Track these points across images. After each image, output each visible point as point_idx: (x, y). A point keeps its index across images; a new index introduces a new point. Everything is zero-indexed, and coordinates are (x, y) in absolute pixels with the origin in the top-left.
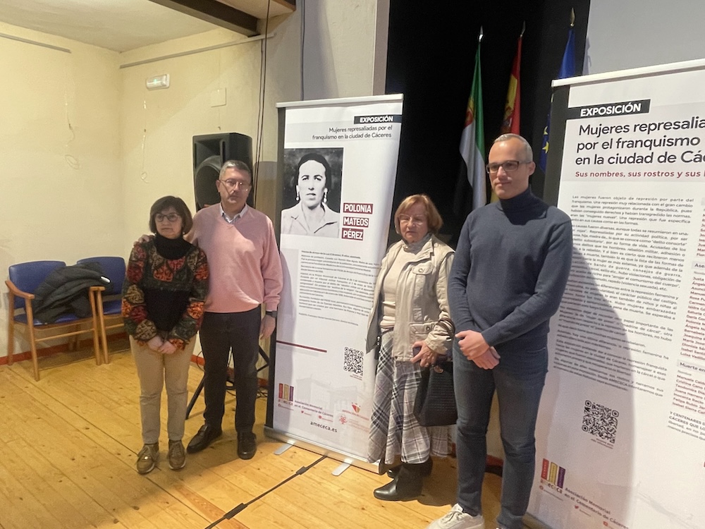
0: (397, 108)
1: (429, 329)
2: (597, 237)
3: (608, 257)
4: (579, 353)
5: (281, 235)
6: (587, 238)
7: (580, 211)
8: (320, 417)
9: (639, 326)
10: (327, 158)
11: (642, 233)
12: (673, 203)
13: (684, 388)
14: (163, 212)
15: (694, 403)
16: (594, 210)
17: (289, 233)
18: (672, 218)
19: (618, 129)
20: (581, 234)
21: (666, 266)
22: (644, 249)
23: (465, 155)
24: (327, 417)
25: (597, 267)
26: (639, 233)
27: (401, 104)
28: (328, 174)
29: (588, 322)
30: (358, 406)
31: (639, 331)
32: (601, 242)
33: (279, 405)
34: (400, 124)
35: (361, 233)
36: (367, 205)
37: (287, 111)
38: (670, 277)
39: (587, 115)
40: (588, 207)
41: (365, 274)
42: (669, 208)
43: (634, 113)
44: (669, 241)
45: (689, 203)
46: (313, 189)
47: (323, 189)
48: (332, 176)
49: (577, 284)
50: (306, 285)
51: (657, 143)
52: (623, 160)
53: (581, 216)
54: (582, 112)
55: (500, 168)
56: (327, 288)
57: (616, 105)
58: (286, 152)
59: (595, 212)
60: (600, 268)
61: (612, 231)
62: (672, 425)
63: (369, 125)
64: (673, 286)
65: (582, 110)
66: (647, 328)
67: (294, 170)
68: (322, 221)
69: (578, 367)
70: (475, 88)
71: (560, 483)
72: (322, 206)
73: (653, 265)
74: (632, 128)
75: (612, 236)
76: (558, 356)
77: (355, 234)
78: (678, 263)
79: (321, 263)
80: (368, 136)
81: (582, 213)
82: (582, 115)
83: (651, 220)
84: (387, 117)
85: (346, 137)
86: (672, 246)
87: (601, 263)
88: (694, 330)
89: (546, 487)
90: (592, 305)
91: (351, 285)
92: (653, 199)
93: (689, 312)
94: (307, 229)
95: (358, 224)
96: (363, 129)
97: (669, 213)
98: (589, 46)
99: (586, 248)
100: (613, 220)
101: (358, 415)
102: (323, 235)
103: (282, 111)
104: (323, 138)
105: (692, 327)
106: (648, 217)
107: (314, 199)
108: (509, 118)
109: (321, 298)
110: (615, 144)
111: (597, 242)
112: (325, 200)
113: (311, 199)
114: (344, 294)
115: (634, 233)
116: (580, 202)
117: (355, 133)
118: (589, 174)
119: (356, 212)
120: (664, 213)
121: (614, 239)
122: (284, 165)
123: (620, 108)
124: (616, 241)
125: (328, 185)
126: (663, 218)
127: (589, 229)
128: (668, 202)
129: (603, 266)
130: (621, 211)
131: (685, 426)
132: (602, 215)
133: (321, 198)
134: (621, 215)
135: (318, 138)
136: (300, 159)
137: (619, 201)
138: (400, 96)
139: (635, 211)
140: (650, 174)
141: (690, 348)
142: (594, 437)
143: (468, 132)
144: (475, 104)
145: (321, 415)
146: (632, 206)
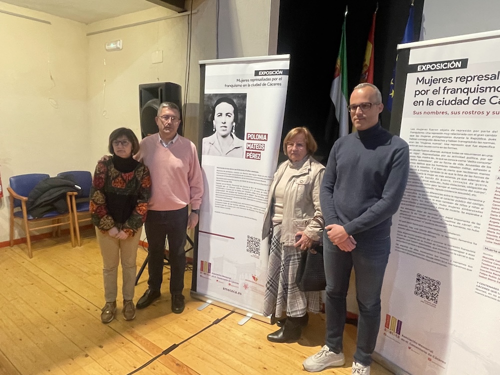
0: (286, 65)
1: (307, 223)
2: (427, 158)
3: (435, 172)
4: (413, 240)
5: (202, 156)
6: (420, 159)
7: (416, 139)
8: (230, 284)
9: (456, 221)
10: (235, 101)
11: (460, 155)
12: (483, 133)
13: (488, 265)
14: (119, 139)
15: (494, 276)
16: (426, 138)
17: (208, 153)
18: (482, 145)
19: (444, 80)
20: (416, 156)
21: (476, 179)
22: (462, 167)
23: (334, 99)
24: (234, 284)
25: (427, 179)
26: (458, 155)
27: (289, 61)
28: (236, 112)
29: (420, 218)
30: (256, 277)
31: (456, 224)
32: (430, 161)
33: (201, 276)
34: (288, 76)
35: (259, 155)
36: (264, 134)
37: (207, 67)
38: (479, 187)
39: (422, 70)
40: (421, 136)
41: (262, 184)
42: (480, 137)
43: (457, 68)
44: (479, 161)
45: (494, 134)
46: (225, 123)
47: (232, 123)
48: (239, 114)
49: (413, 191)
50: (220, 192)
51: (472, 90)
52: (447, 103)
53: (417, 143)
54: (419, 68)
55: (358, 108)
56: (235, 194)
57: (443, 62)
58: (206, 97)
59: (427, 140)
60: (430, 180)
61: (438, 154)
62: (478, 291)
63: (265, 77)
64: (481, 193)
65: (419, 66)
66: (462, 222)
67: (212, 110)
68: (231, 146)
69: (413, 250)
70: (342, 51)
71: (399, 331)
72: (232, 135)
73: (468, 178)
74: (454, 79)
75: (438, 157)
76: (398, 242)
77: (255, 156)
78: (485, 176)
79: (231, 176)
80: (264, 85)
81: (417, 141)
82: (418, 70)
83: (466, 146)
84: (278, 71)
85: (249, 86)
86: (481, 165)
87: (430, 177)
88: (496, 224)
89: (388, 334)
90: (423, 206)
91: (252, 191)
92: (468, 131)
93: (492, 211)
94: (221, 151)
95: (257, 148)
96: (261, 80)
97: (480, 141)
98: (424, 20)
99: (420, 165)
100: (440, 146)
101: (256, 283)
102: (232, 156)
103: (203, 67)
104: (232, 86)
105: (494, 223)
106: (465, 144)
107: (226, 130)
108: (366, 72)
109: (230, 200)
110: (442, 91)
111: (428, 161)
112: (234, 131)
113: (224, 130)
114: (246, 198)
115: (454, 155)
116: (416, 133)
117: (255, 83)
118: (423, 113)
119: (256, 140)
120: (476, 141)
121: (440, 159)
122: (204, 105)
123: (446, 65)
124: (441, 161)
125: (235, 120)
126: (475, 144)
127: (422, 152)
128: (479, 133)
129: (431, 178)
130: (446, 139)
131: (487, 292)
132: (432, 142)
133: (230, 130)
134: (445, 142)
135: (228, 86)
136: (216, 101)
137: (443, 132)
138: (288, 56)
139: (455, 139)
140: (466, 113)
141: (492, 237)
142: (423, 299)
143: (336, 82)
144: (341, 62)
145: (230, 283)
146: (453, 136)
